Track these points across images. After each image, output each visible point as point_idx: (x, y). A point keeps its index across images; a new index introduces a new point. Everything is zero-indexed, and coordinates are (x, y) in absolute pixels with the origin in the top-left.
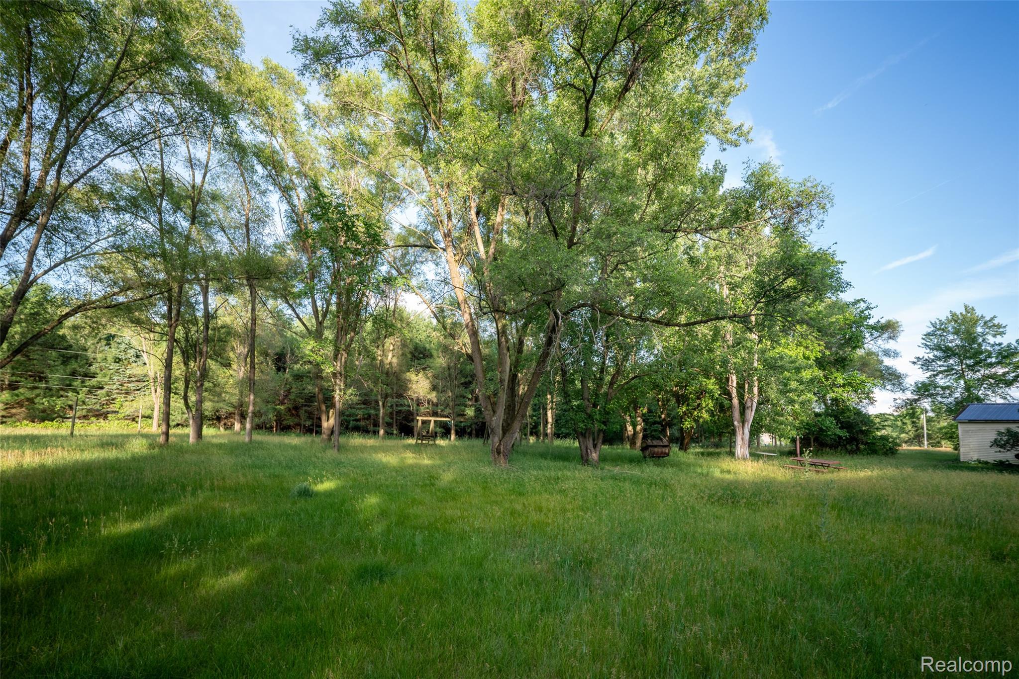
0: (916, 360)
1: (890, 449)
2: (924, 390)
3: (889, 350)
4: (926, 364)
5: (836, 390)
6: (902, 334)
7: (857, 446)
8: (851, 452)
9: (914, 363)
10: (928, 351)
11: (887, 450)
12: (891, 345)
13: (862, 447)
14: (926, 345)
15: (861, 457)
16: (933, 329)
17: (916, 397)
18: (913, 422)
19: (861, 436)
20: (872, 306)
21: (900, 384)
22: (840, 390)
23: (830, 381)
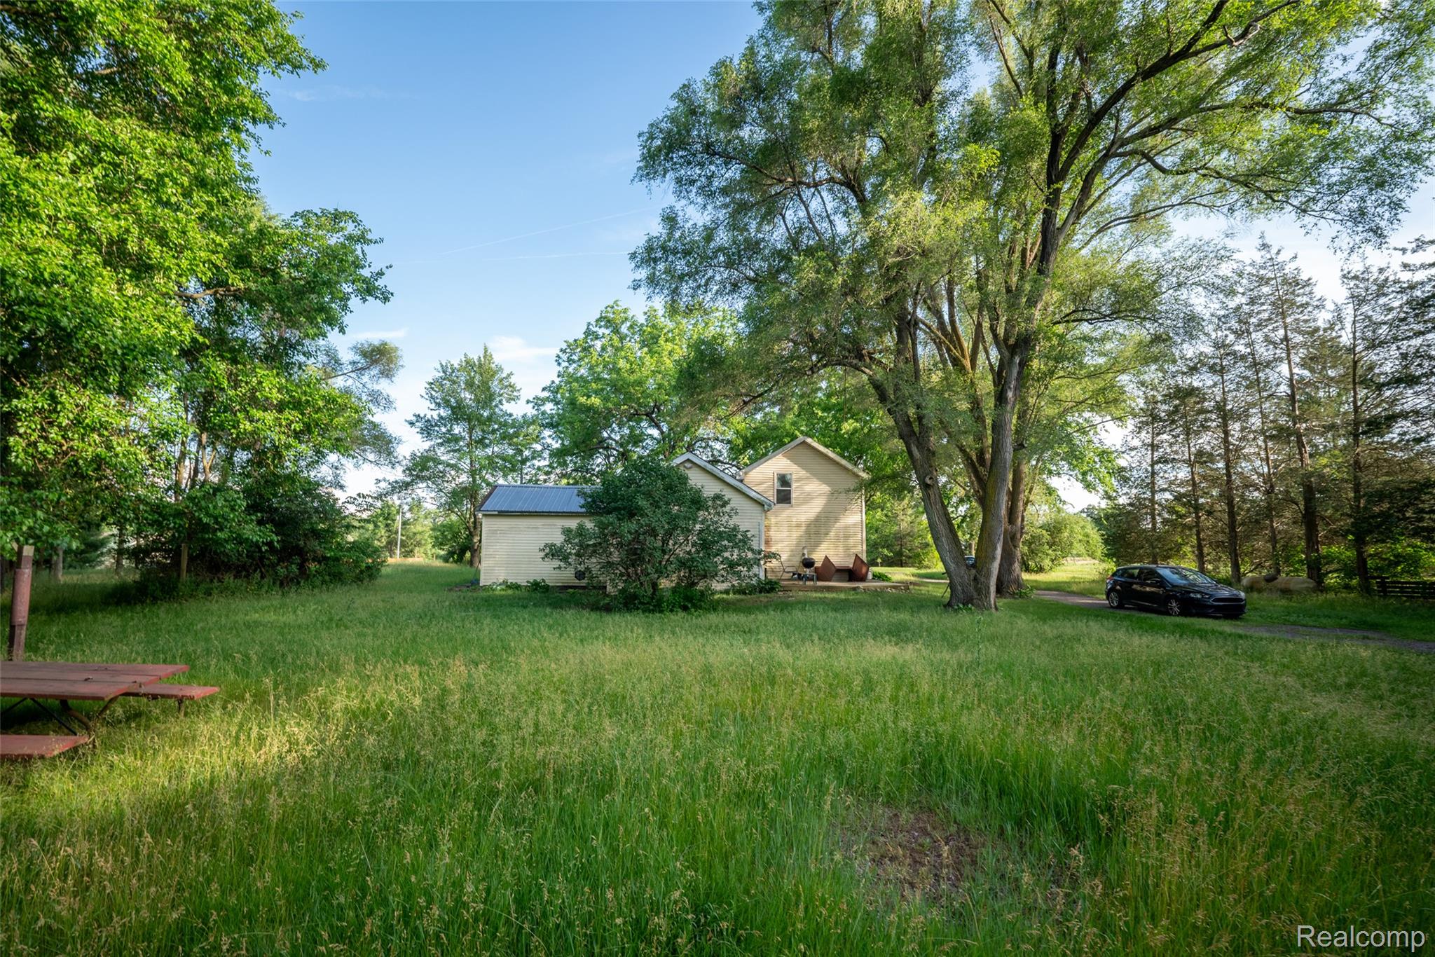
0: (414, 419)
1: (368, 568)
2: (421, 468)
3: (379, 393)
4: (428, 428)
5: (256, 413)
6: (401, 371)
7: (302, 567)
8: (284, 583)
9: (412, 424)
10: (433, 406)
11: (362, 572)
12: (383, 386)
13: (313, 566)
14: (432, 397)
15: (306, 591)
16: (441, 374)
17: (408, 479)
18: (387, 525)
19: (314, 544)
20: (369, 236)
21: (390, 454)
22: (269, 417)
23: (242, 390)
